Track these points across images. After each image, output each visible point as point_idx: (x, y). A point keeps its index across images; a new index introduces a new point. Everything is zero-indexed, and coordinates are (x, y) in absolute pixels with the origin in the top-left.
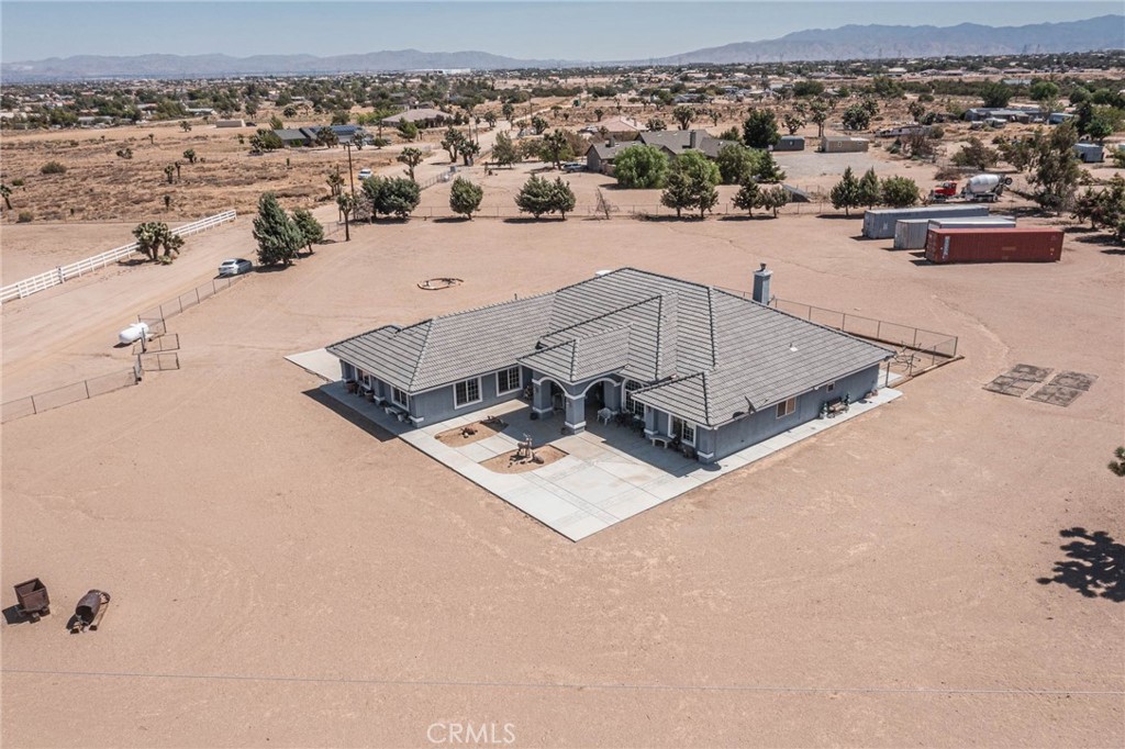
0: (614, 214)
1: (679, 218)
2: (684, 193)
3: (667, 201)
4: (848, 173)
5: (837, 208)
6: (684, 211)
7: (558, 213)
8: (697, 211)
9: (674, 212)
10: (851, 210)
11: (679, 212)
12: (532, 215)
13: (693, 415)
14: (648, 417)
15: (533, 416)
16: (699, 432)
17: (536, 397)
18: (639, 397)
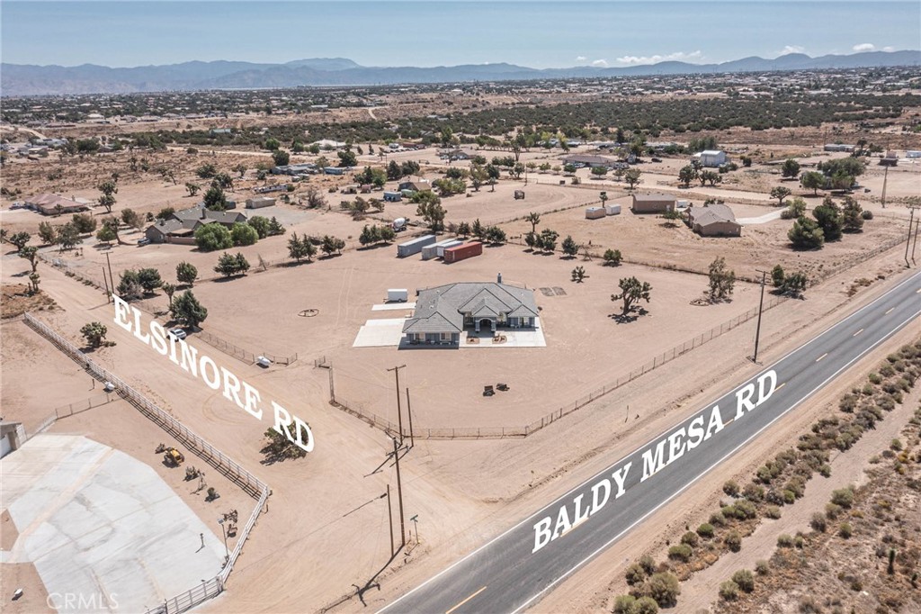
1: (299, 263)
4: (365, 229)
7: (241, 273)
9: (295, 260)
13: (532, 315)
14: (512, 322)
15: (477, 332)
16: (532, 319)
17: (478, 326)
18: (510, 316)
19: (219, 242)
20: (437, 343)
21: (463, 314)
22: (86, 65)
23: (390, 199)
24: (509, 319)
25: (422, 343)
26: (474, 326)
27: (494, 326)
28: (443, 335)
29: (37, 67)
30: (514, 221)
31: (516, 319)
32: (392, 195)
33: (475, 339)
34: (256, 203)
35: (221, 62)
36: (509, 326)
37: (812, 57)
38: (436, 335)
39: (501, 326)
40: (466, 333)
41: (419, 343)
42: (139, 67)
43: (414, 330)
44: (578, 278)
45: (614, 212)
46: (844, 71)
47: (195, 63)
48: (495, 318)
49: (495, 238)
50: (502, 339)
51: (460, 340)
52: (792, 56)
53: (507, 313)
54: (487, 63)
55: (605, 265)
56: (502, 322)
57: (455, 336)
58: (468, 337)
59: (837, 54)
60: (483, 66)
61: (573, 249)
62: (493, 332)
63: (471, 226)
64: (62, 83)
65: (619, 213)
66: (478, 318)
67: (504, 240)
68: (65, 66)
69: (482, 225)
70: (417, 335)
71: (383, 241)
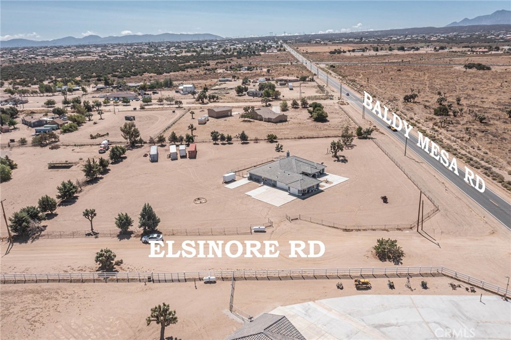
46: (138, 44)
52: (91, 36)
59: (115, 36)
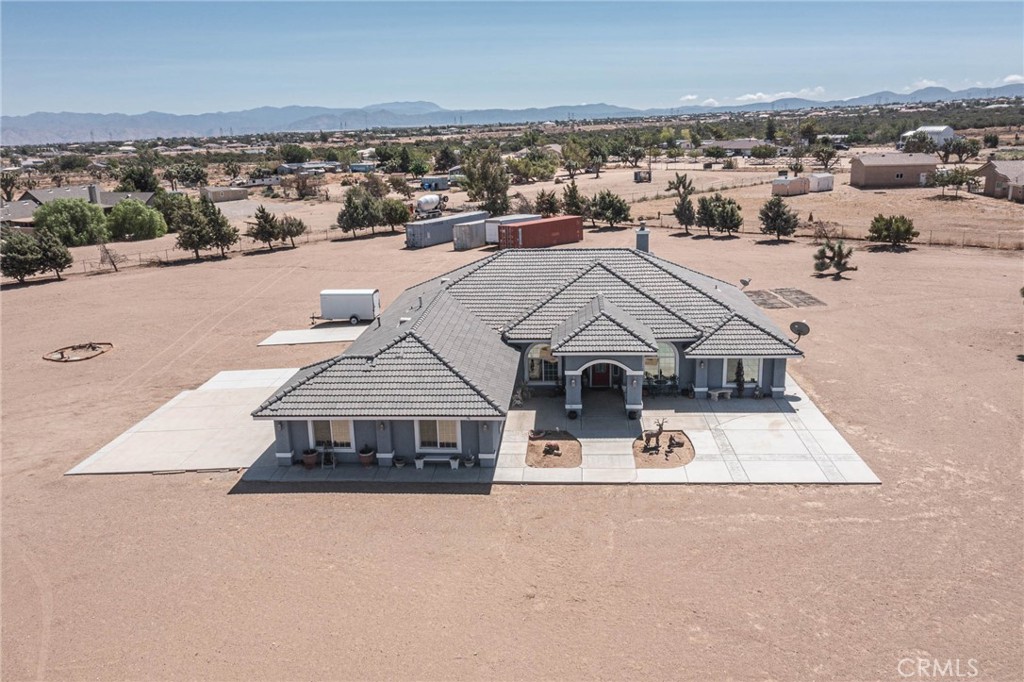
0: (123, 265)
1: (199, 260)
2: (204, 232)
3: (185, 244)
5: (346, 231)
6: (202, 253)
7: (51, 274)
8: (215, 251)
10: (359, 232)
11: (197, 252)
12: (15, 281)
13: (774, 350)
14: (701, 374)
15: (573, 415)
16: (773, 368)
17: (573, 391)
18: (697, 353)
19: (77, 232)
20: (404, 460)
21: (521, 347)
22: (151, 113)
23: (430, 186)
24: (689, 367)
25: (342, 462)
26: (559, 393)
27: (633, 392)
28: (428, 426)
29: (99, 115)
30: (640, 201)
31: (714, 365)
32: (433, 180)
33: (563, 445)
34: (214, 193)
35: (294, 107)
36: (688, 393)
37: (953, 90)
38: (397, 429)
39: (660, 392)
40: (528, 419)
41: (328, 459)
42: (207, 114)
43: (304, 408)
44: (833, 270)
45: (822, 187)
47: (266, 108)
48: (635, 361)
49: (609, 213)
50: (673, 444)
51: (505, 448)
52: (930, 90)
53: (682, 346)
54: (584, 104)
55: (875, 249)
56: (660, 379)
57: (481, 435)
58: (537, 435)
59: (981, 87)
60: (580, 107)
61: (787, 221)
62: (634, 416)
63: (560, 197)
64: (125, 132)
65: (831, 190)
66: (579, 360)
67: (626, 219)
68: (129, 114)
69: (581, 193)
70: (322, 426)
71: (388, 228)
